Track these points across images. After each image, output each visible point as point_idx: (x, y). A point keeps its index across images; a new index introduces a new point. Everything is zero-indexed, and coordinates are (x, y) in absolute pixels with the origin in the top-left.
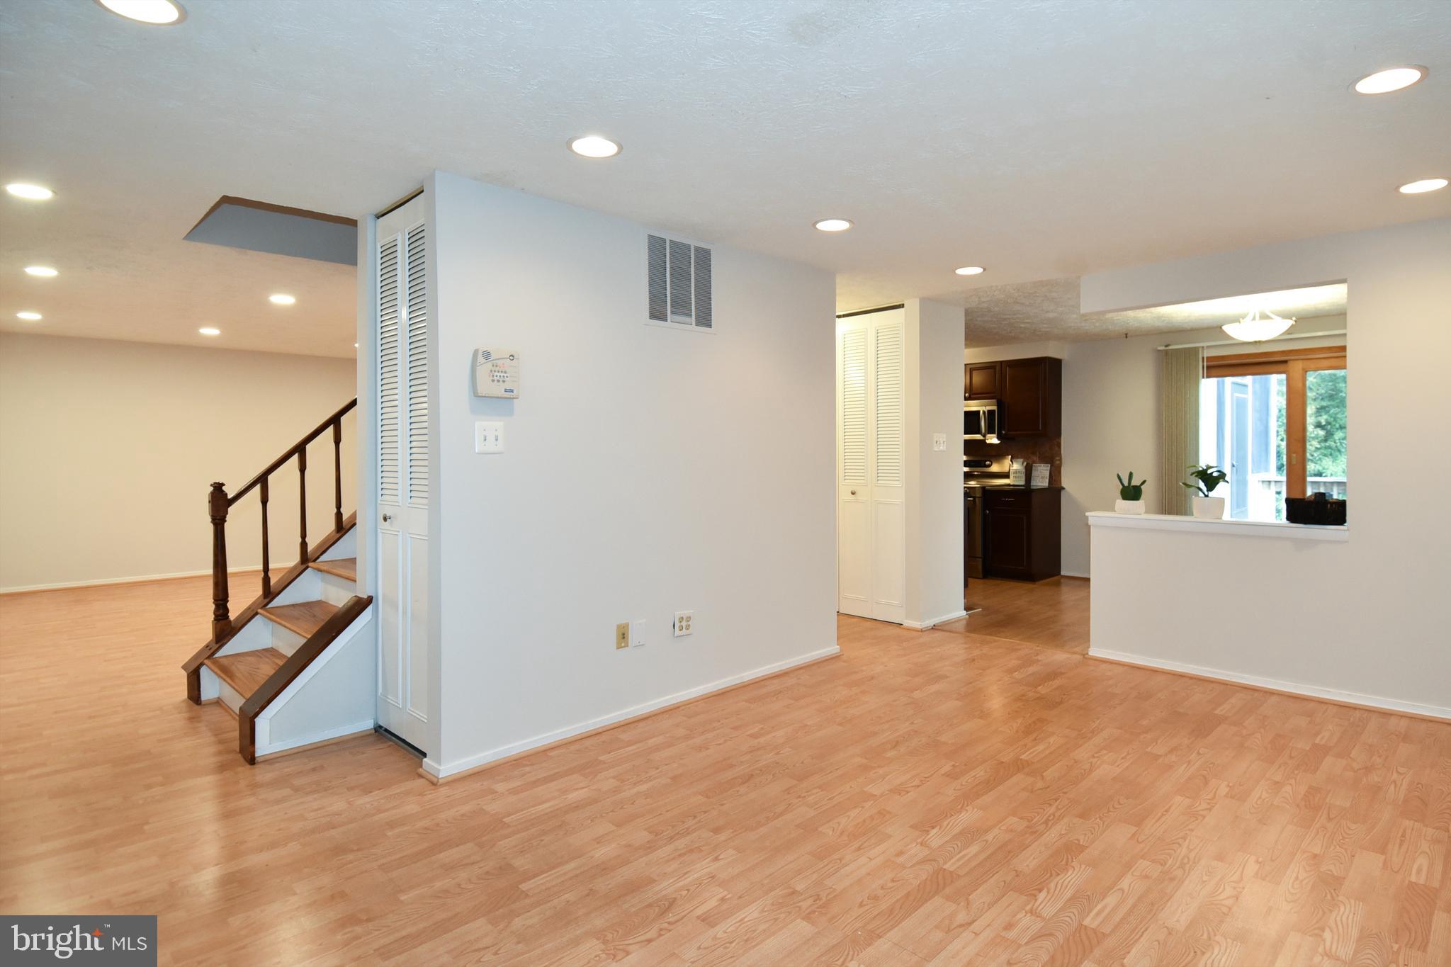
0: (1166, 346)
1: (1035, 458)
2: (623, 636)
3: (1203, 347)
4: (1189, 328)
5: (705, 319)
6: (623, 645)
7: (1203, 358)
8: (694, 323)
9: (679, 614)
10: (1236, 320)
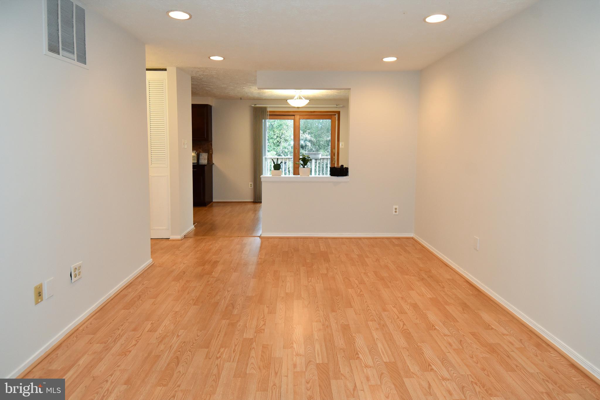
0: (255, 105)
1: (200, 150)
2: (39, 294)
3: (268, 107)
4: (265, 98)
5: (82, 58)
6: (40, 300)
7: (268, 111)
8: (76, 60)
9: (73, 266)
10: (292, 98)
